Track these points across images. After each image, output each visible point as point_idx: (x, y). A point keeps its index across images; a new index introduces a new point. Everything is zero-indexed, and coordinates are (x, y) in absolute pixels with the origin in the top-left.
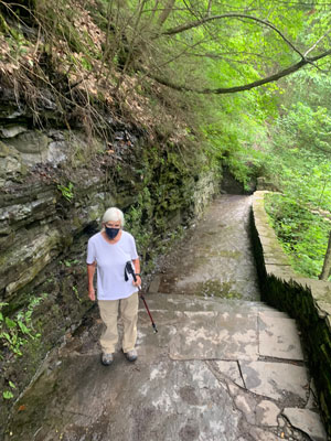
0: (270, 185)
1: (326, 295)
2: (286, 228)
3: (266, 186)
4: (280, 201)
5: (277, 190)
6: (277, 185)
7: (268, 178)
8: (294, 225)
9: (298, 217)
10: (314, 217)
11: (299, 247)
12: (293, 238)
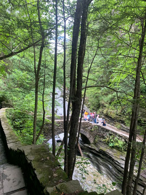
0: (8, 105)
1: (31, 152)
2: (17, 123)
3: (6, 106)
4: (13, 112)
5: (12, 107)
6: (12, 104)
7: (7, 102)
8: (21, 121)
9: (22, 117)
10: (29, 116)
11: (24, 131)
12: (21, 127)
